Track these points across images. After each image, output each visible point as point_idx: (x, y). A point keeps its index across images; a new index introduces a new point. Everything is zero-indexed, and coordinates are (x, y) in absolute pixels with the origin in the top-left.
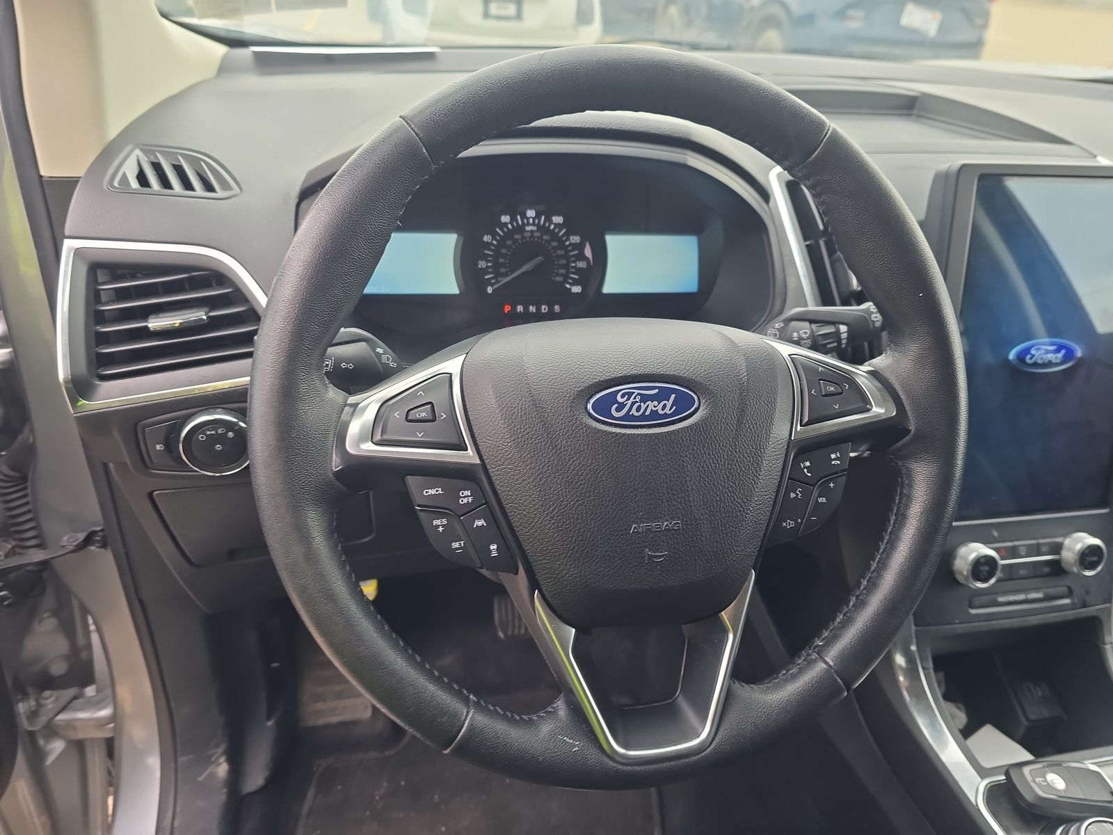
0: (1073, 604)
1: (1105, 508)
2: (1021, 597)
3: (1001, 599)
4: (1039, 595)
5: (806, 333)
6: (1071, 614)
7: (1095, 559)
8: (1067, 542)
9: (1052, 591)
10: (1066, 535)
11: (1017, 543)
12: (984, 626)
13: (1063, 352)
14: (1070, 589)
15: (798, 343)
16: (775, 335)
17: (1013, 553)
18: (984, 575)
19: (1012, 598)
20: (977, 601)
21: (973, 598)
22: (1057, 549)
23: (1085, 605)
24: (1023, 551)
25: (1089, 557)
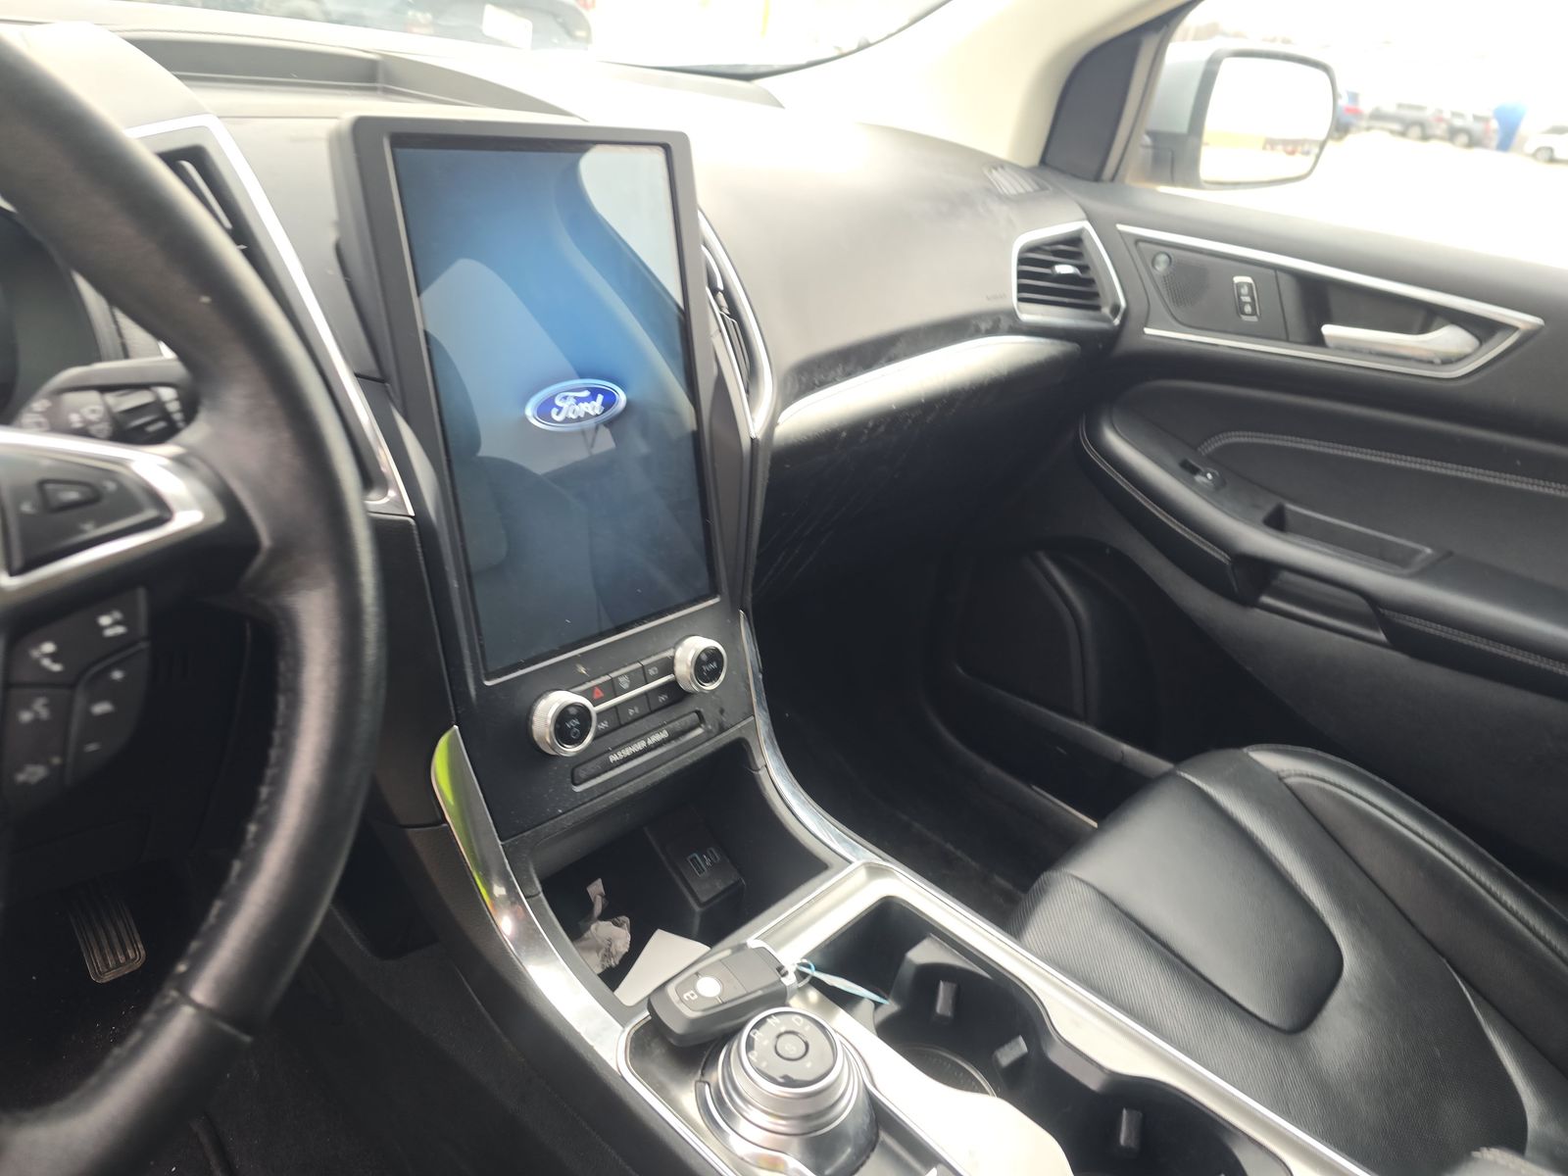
0: (708, 732)
1: (715, 597)
2: (640, 745)
3: (613, 758)
4: (664, 734)
5: (94, 411)
6: (708, 748)
7: (714, 665)
8: (679, 653)
9: (677, 725)
10: (675, 647)
11: (614, 675)
12: (600, 803)
13: (600, 398)
14: (698, 712)
15: (84, 433)
16: (39, 425)
17: (613, 689)
18: (575, 734)
19: (627, 751)
20: (582, 773)
21: (574, 770)
22: (668, 666)
23: (722, 729)
24: (624, 683)
25: (707, 666)
